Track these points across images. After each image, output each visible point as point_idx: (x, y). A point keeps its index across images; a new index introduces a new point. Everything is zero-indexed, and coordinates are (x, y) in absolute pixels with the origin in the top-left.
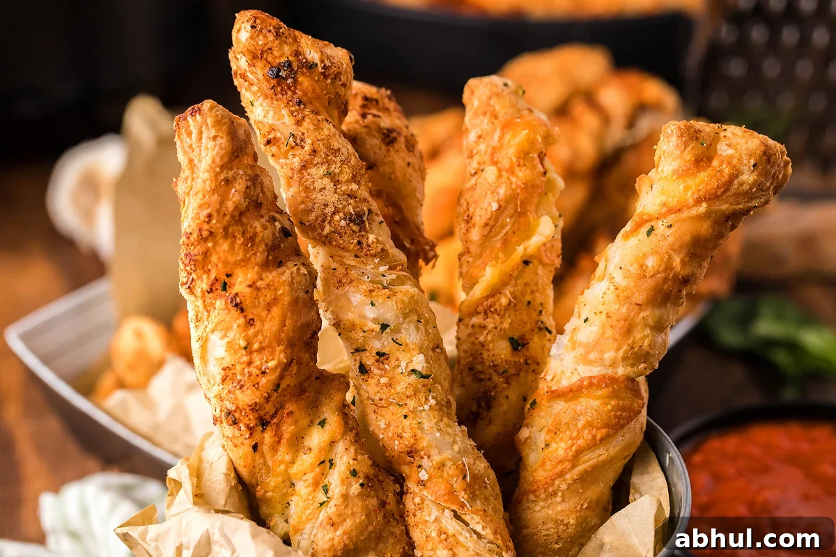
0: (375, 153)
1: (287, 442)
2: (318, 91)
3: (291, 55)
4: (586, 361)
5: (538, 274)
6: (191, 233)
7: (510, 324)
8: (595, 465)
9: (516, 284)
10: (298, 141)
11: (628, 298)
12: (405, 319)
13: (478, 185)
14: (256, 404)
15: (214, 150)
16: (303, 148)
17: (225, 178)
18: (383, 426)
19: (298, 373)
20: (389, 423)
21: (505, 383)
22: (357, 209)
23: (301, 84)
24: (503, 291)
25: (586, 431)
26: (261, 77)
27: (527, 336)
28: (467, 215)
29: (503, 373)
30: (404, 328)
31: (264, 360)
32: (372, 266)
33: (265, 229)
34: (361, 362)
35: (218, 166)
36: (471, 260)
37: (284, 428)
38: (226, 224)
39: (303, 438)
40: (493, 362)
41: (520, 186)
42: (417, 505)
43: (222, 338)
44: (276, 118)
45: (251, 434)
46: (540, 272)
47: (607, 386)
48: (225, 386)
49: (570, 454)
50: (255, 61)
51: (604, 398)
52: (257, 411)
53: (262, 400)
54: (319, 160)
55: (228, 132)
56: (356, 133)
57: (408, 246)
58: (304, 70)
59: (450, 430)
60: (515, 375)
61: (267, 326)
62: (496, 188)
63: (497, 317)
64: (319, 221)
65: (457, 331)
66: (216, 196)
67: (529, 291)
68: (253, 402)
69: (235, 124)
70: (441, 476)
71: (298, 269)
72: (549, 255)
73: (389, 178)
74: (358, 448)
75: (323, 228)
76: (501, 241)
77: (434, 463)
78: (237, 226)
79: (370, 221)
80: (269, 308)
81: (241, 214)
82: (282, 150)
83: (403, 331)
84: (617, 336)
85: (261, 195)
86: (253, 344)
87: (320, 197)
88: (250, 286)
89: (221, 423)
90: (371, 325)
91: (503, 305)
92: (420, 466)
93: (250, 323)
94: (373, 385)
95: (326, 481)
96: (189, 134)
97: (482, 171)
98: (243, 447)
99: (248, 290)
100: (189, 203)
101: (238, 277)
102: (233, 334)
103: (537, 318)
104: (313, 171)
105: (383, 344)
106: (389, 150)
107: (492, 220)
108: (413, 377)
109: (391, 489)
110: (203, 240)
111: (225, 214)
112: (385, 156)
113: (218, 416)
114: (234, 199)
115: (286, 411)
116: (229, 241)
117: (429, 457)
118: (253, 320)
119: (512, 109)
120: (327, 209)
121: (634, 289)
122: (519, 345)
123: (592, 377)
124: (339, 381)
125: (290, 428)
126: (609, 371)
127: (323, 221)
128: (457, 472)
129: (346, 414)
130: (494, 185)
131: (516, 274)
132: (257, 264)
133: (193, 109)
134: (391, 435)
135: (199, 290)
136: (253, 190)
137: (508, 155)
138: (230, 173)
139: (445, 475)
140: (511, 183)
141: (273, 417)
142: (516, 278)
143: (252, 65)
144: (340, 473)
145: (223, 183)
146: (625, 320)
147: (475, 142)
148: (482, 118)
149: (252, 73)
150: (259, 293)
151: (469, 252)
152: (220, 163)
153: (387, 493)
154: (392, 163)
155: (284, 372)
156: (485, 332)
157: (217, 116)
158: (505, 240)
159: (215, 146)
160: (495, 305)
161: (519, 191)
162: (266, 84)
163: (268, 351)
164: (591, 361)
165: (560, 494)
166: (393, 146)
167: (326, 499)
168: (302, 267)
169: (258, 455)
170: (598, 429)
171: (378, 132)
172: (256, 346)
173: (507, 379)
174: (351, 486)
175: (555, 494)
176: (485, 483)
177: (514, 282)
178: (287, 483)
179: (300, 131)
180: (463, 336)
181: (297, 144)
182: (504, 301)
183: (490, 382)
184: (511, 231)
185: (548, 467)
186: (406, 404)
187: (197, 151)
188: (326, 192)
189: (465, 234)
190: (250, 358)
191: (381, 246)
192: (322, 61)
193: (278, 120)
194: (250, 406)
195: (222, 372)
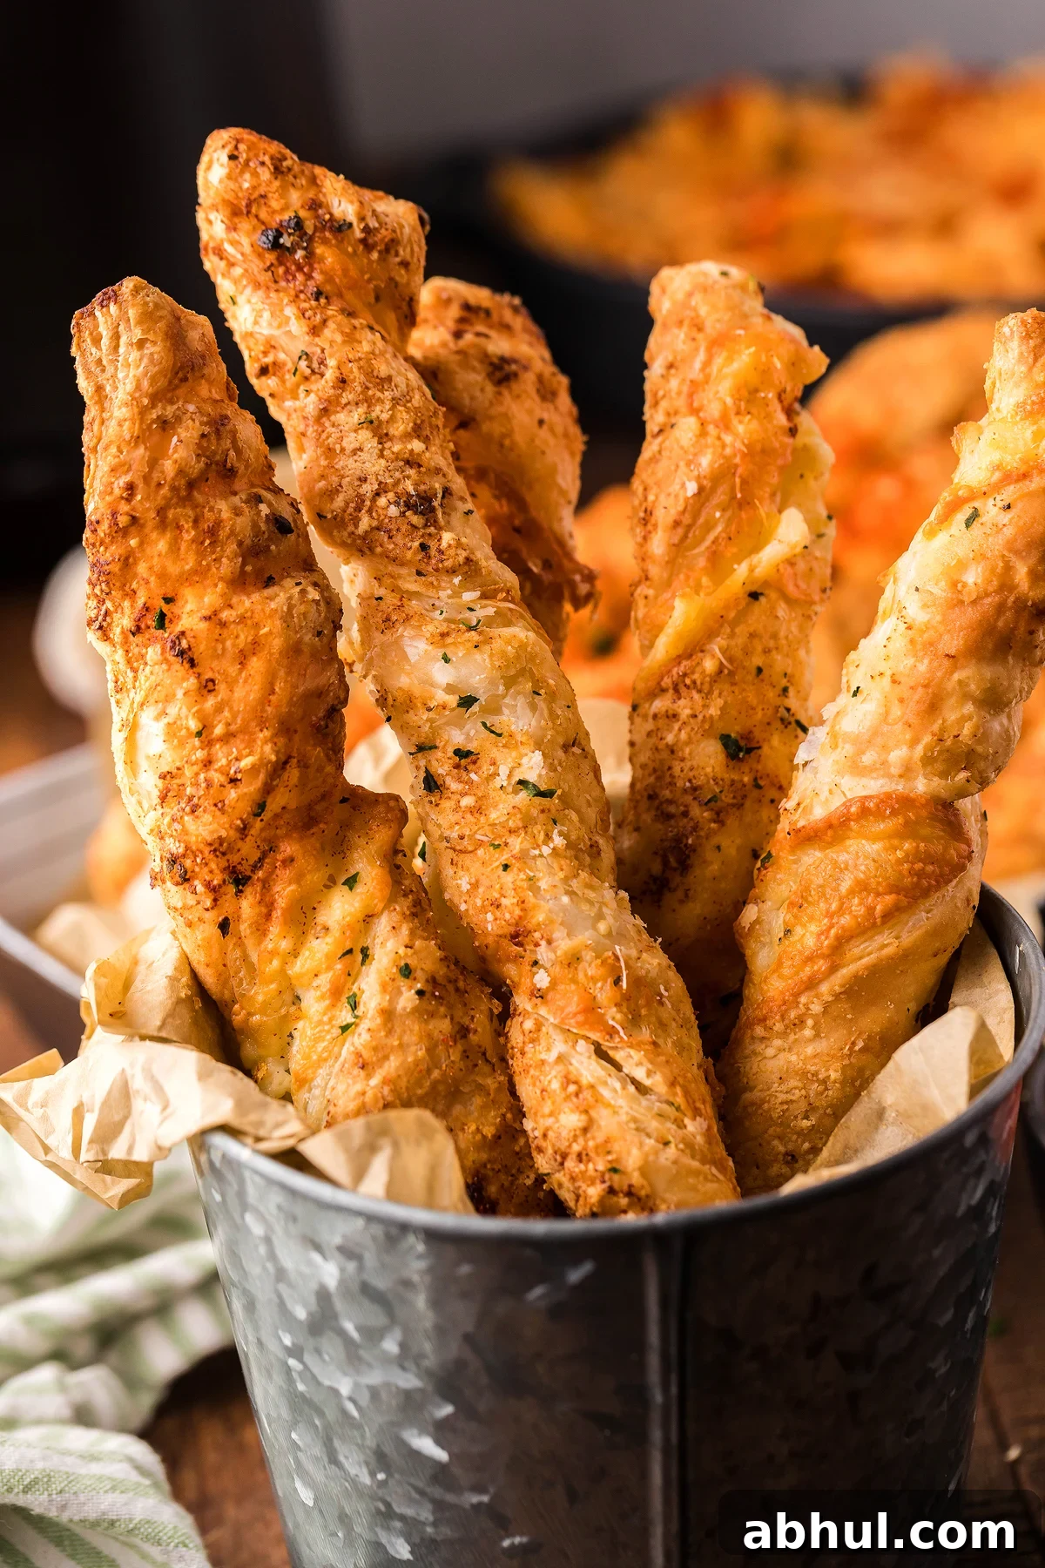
0: (472, 398)
1: (283, 914)
2: (354, 273)
3: (302, 207)
4: (855, 767)
5: (777, 617)
6: (98, 522)
7: (721, 709)
8: (874, 966)
9: (732, 635)
10: (315, 365)
11: (931, 644)
12: (508, 687)
13: (663, 453)
14: (221, 840)
15: (139, 366)
16: (322, 375)
17: (158, 417)
18: (465, 887)
19: (303, 783)
20: (477, 881)
21: (715, 822)
22: (423, 487)
23: (322, 260)
24: (708, 647)
25: (856, 901)
26: (247, 249)
27: (757, 734)
28: (643, 508)
29: (709, 801)
30: (507, 706)
31: (233, 756)
32: (449, 592)
33: (237, 515)
34: (427, 771)
35: (147, 395)
36: (651, 592)
37: (277, 888)
38: (163, 502)
39: (314, 909)
40: (690, 781)
41: (740, 450)
42: (527, 1033)
43: (157, 718)
44: (275, 324)
45: (215, 900)
46: (781, 613)
47: (894, 813)
48: (167, 810)
49: (826, 943)
50: (236, 220)
51: (890, 837)
52: (224, 854)
53: (232, 833)
54: (351, 397)
55: (166, 334)
56: (439, 362)
57: (535, 570)
58: (327, 234)
59: (592, 895)
60: (733, 805)
61: (239, 692)
62: (695, 455)
63: (696, 696)
64: (350, 510)
65: (630, 731)
66: (141, 451)
67: (759, 648)
68: (215, 836)
69: (183, 322)
70: (574, 981)
71: (303, 592)
72: (803, 586)
73: (501, 445)
74: (417, 928)
75: (356, 521)
76: (707, 554)
77: (559, 953)
78: (184, 507)
79: (447, 510)
80: (243, 658)
81: (191, 485)
82: (288, 385)
83: (506, 711)
84: (914, 720)
85: (232, 453)
86: (214, 727)
87: (350, 466)
88: (207, 618)
89: (163, 881)
90: (441, 697)
91: (708, 672)
92: (536, 963)
93: (208, 686)
94: (449, 811)
95: (355, 988)
96: (97, 341)
97: (672, 426)
98: (202, 927)
99: (204, 625)
100: (97, 466)
101: (187, 602)
102: (177, 709)
103: (778, 701)
104: (341, 417)
105: (468, 735)
106: (499, 393)
107: (687, 515)
108: (523, 796)
109: (484, 1007)
110: (120, 534)
111: (159, 485)
112: (491, 404)
113: (157, 870)
114: (176, 456)
115: (280, 857)
116: (168, 535)
117: (549, 942)
118: (213, 681)
119: (730, 314)
120: (364, 486)
121: (942, 629)
122: (740, 749)
123: (866, 797)
124: (390, 808)
125: (289, 889)
126: (900, 787)
127: (358, 509)
128: (601, 971)
129: (398, 867)
130: (692, 450)
131: (732, 614)
132: (221, 579)
133: (105, 294)
134: (479, 902)
135: (118, 631)
136: (214, 442)
137: (718, 396)
138: (169, 408)
139: (581, 976)
140: (724, 446)
141: (255, 868)
142: (734, 624)
143: (232, 228)
144: (379, 971)
145: (155, 426)
146: (926, 686)
147: (663, 376)
148: (676, 331)
149: (233, 243)
150: (225, 633)
151: (647, 578)
152: (150, 390)
153: (472, 1013)
154: (506, 417)
155: (272, 779)
156: (676, 726)
157: (146, 304)
158: (714, 553)
159: (141, 360)
160: (693, 673)
161: (737, 460)
162: (257, 261)
163: (243, 741)
164: (865, 767)
165: (810, 1022)
166: (509, 387)
167: (353, 1020)
168: (310, 589)
169: (230, 941)
170: (878, 894)
171: (482, 362)
172: (219, 730)
173: (718, 814)
174: (400, 993)
175: (800, 1023)
176: (661, 995)
177: (728, 630)
178: (288, 997)
179: (317, 345)
180: (638, 738)
181: (313, 372)
182: (709, 665)
183: (685, 820)
184: (724, 535)
185: (786, 971)
186: (506, 844)
187: (110, 370)
188: (364, 456)
189: (641, 545)
190: (209, 754)
191: (463, 554)
192: (362, 219)
193: (279, 326)
194: (210, 845)
195: (160, 783)
